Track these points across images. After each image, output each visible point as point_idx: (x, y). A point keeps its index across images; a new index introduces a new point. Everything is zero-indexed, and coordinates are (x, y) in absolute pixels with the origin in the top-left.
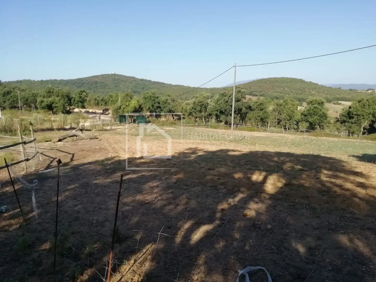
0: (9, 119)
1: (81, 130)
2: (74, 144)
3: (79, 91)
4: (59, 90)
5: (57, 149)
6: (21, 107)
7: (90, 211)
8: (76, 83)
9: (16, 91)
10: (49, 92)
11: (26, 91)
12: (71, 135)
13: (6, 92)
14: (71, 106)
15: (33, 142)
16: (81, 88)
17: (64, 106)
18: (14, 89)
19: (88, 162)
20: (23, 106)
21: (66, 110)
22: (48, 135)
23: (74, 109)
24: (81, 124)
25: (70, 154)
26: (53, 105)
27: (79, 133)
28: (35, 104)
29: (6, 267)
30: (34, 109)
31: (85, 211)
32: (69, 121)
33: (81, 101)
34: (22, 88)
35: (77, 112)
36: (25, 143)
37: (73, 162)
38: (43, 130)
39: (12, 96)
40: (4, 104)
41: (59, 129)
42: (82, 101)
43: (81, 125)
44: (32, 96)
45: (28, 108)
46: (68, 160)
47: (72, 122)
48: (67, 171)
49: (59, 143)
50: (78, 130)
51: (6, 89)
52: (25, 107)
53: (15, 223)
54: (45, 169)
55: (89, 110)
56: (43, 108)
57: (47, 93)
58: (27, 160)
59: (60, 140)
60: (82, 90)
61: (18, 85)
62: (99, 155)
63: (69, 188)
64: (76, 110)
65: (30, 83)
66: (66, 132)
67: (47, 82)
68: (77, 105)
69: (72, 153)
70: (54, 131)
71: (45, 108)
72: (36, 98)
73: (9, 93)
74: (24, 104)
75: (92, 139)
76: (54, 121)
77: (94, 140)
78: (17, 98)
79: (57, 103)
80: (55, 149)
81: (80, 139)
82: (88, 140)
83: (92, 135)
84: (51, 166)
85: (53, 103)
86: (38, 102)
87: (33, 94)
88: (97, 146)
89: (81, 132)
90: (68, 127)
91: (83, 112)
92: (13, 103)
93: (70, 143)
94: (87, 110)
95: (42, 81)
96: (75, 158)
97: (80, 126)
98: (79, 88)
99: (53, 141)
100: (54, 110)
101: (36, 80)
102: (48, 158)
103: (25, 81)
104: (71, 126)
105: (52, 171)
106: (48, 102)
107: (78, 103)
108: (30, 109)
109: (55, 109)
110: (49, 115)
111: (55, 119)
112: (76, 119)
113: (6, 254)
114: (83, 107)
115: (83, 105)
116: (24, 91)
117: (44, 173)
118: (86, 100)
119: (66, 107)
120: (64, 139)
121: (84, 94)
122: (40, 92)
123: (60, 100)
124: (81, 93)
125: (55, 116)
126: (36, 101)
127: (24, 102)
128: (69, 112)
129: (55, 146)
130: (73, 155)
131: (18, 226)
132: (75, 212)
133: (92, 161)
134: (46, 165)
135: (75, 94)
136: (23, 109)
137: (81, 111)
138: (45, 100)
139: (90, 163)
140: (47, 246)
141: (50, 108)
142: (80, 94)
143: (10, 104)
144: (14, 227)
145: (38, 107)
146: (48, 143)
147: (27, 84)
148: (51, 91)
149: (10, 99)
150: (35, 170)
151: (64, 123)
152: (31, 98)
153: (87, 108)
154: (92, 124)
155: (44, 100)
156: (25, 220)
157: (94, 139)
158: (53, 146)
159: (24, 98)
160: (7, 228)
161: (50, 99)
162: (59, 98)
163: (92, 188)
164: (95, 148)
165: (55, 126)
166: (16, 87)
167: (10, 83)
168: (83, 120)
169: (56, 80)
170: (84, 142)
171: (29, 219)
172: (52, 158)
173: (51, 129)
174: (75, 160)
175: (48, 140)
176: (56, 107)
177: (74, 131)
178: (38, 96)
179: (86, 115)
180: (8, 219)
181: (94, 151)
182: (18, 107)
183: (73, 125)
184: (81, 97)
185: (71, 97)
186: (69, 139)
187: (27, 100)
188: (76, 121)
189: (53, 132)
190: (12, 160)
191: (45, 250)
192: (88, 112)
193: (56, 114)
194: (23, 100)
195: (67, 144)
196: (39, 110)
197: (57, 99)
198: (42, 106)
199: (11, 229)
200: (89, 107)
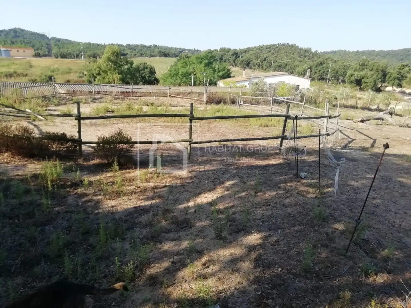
0: (317, 90)
1: (391, 114)
2: (378, 128)
3: (400, 65)
4: (375, 62)
5: (357, 130)
6: (329, 79)
7: (391, 211)
8: (398, 54)
9: (329, 63)
10: (363, 65)
11: (338, 63)
12: (377, 117)
13: (320, 63)
14: (384, 83)
15: (337, 118)
16: (403, 61)
17: (376, 82)
18: (327, 59)
19: (392, 153)
20: (331, 78)
21: (376, 87)
22: (351, 112)
23: (387, 86)
24: (391, 106)
25: (371, 139)
26: (363, 81)
27: (387, 117)
28: (343, 78)
29: (302, 227)
30: (341, 82)
31: (385, 208)
32: (377, 101)
33: (399, 78)
34: (335, 59)
35: (389, 92)
36: (330, 117)
37: (373, 148)
38: (346, 107)
39: (323, 68)
40: (314, 74)
41: (363, 109)
42: (401, 78)
43: (391, 108)
44: (343, 69)
45: (335, 81)
46: (368, 145)
47: (381, 103)
48: (366, 157)
49: (361, 123)
50: (387, 113)
51: (320, 59)
52: (333, 80)
53: (312, 192)
54: (342, 149)
55: (405, 90)
56: (351, 82)
57: (360, 66)
58: (328, 135)
59: (362, 121)
60: (405, 64)
61: (331, 56)
62: (408, 148)
63: (368, 176)
64: (389, 88)
65: (344, 54)
66: (370, 112)
67: (363, 53)
68: (391, 82)
69: (374, 138)
70: (358, 110)
71: (353, 82)
72: (347, 70)
73: (321, 64)
74: (333, 77)
75: (402, 126)
76: (360, 99)
77: (404, 128)
78: (328, 69)
79: (368, 78)
80: (355, 129)
81: (386, 124)
82: (396, 127)
83: (403, 123)
84: (349, 147)
85: (363, 78)
86: (347, 76)
87: (345, 66)
88: (408, 137)
89: (390, 116)
90: (374, 107)
91: (397, 92)
92: (323, 74)
93: (372, 126)
94: (404, 89)
95: (358, 52)
96: (376, 145)
97: (389, 108)
98: (401, 61)
99: (354, 120)
100: (362, 86)
101: (351, 51)
102: (346, 137)
103: (340, 52)
104: (378, 107)
105: (349, 152)
106: (359, 76)
107: (394, 80)
108: (338, 82)
109: (363, 84)
110: (355, 91)
111: (361, 96)
112: (388, 99)
113: (303, 216)
114: (400, 86)
115: (400, 83)
116: (336, 63)
117: (340, 152)
118: (407, 77)
119: (378, 84)
120: (367, 120)
121: (407, 69)
122: (352, 65)
123: (372, 75)
124: (402, 67)
125: (362, 92)
126: (346, 75)
127: (333, 74)
128: (378, 90)
129: (355, 127)
130: (375, 141)
131: (314, 196)
132: (373, 205)
133: (397, 153)
134: (343, 144)
135: (393, 69)
136: (330, 82)
137: (394, 90)
138: (356, 73)
139: (395, 155)
140: (340, 227)
141: (359, 83)
142: (400, 69)
143: (320, 75)
144: (311, 195)
145: (346, 80)
146: (348, 121)
147: (340, 55)
148: (366, 63)
149: (321, 70)
150: (331, 147)
151: (371, 101)
152: (341, 71)
153: (404, 88)
154: (406, 108)
155: (354, 73)
156: (321, 193)
157: (406, 127)
158: (353, 126)
159: (335, 69)
160: (304, 193)
161: (362, 73)
162: (372, 72)
163: (395, 185)
164: (404, 138)
165: (360, 104)
166: (329, 58)
167: (325, 53)
168: (395, 102)
169: (374, 51)
170: (391, 129)
171: (325, 193)
172: (351, 139)
173: (355, 107)
174: (376, 147)
175: (349, 118)
176: (365, 83)
177: (381, 113)
178: (349, 69)
179: (400, 96)
180: (306, 186)
181: (402, 142)
182: (327, 79)
183: (382, 107)
184: (400, 73)
185: (387, 72)
186: (374, 122)
187: (337, 72)
188: (386, 101)
189: (356, 110)
190: (312, 132)
191: (338, 229)
192: (403, 93)
193: (364, 91)
194: (333, 72)
195: (370, 127)
196: (346, 85)
197: (370, 73)
198: (350, 80)
199: (308, 196)
200: (408, 86)
